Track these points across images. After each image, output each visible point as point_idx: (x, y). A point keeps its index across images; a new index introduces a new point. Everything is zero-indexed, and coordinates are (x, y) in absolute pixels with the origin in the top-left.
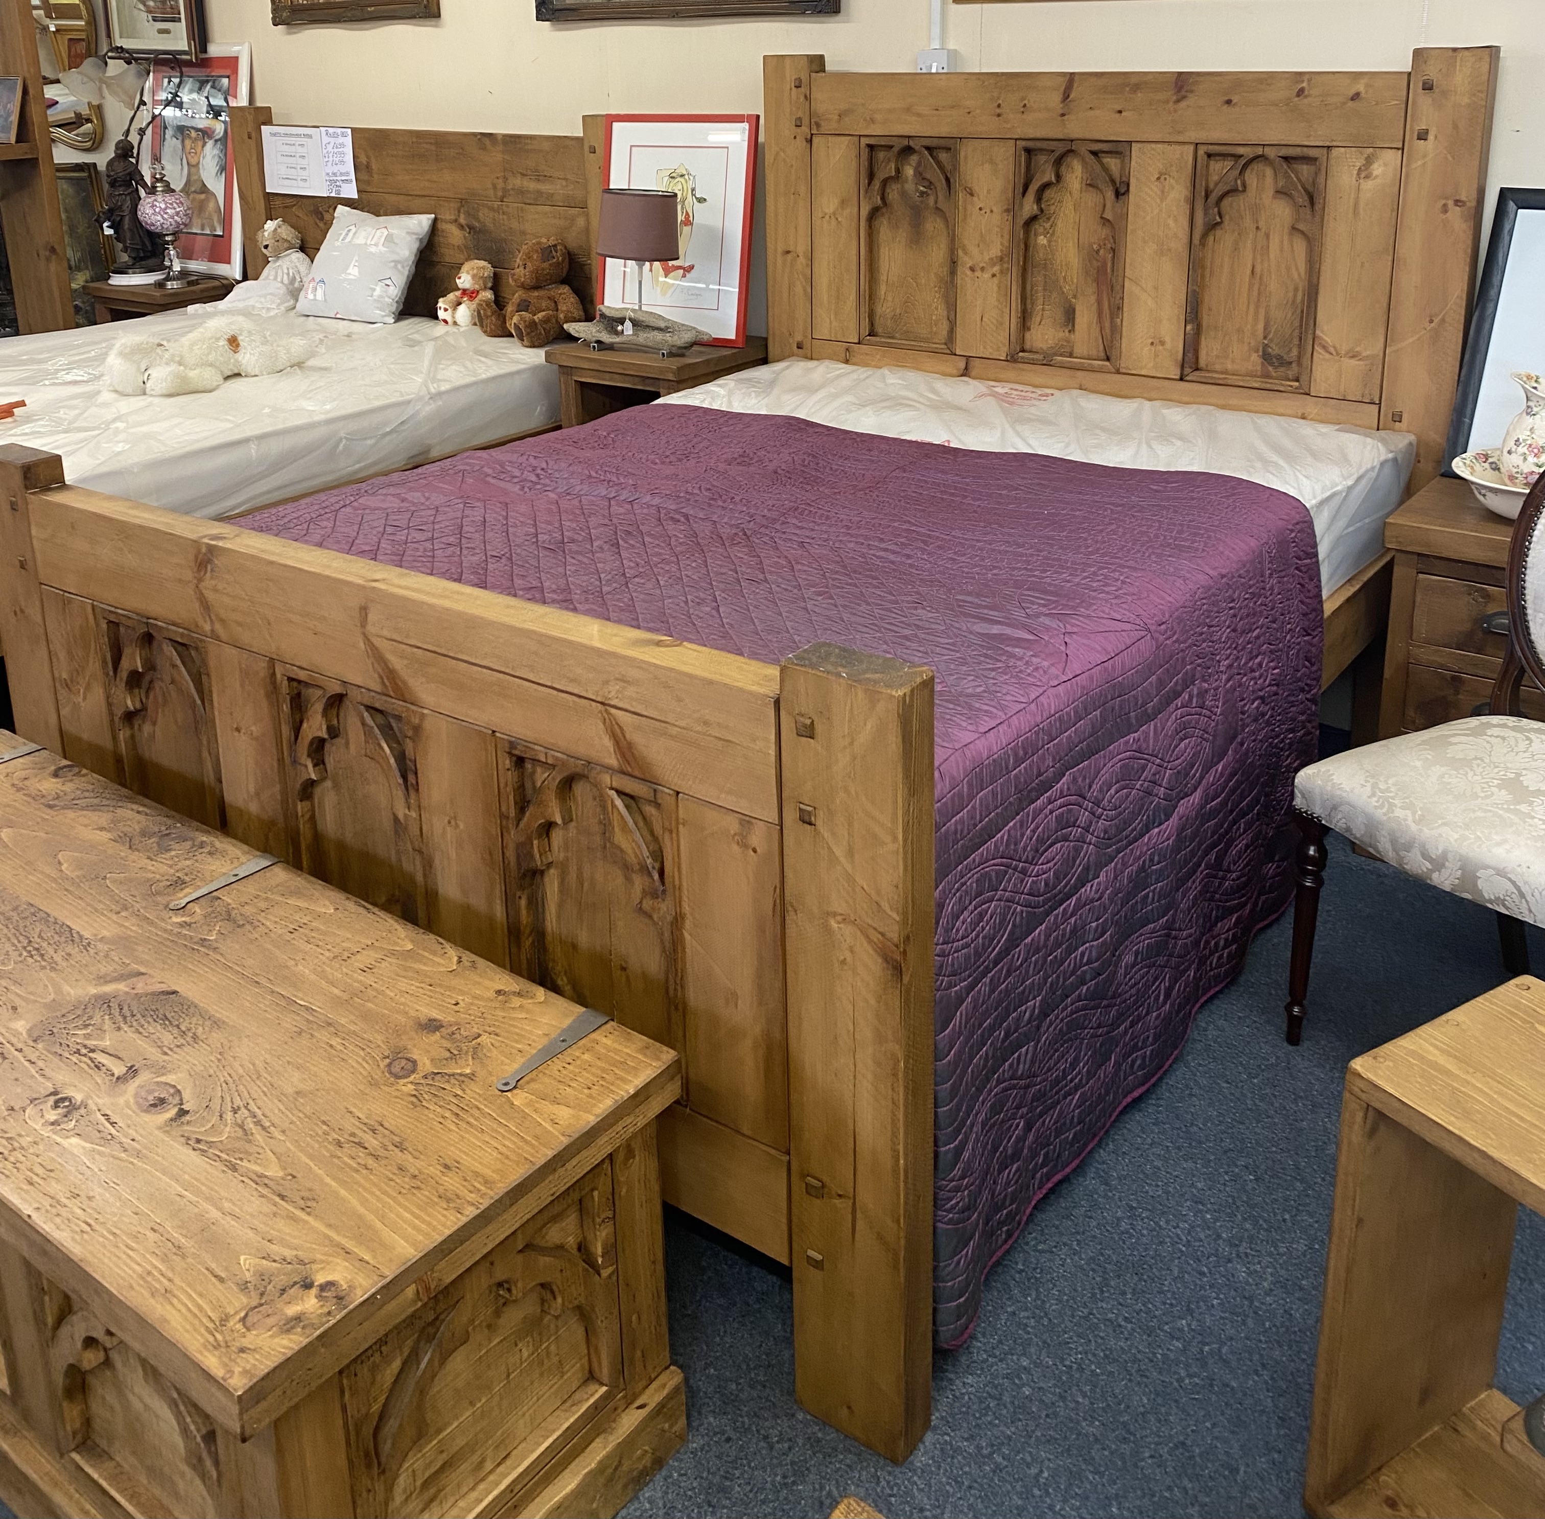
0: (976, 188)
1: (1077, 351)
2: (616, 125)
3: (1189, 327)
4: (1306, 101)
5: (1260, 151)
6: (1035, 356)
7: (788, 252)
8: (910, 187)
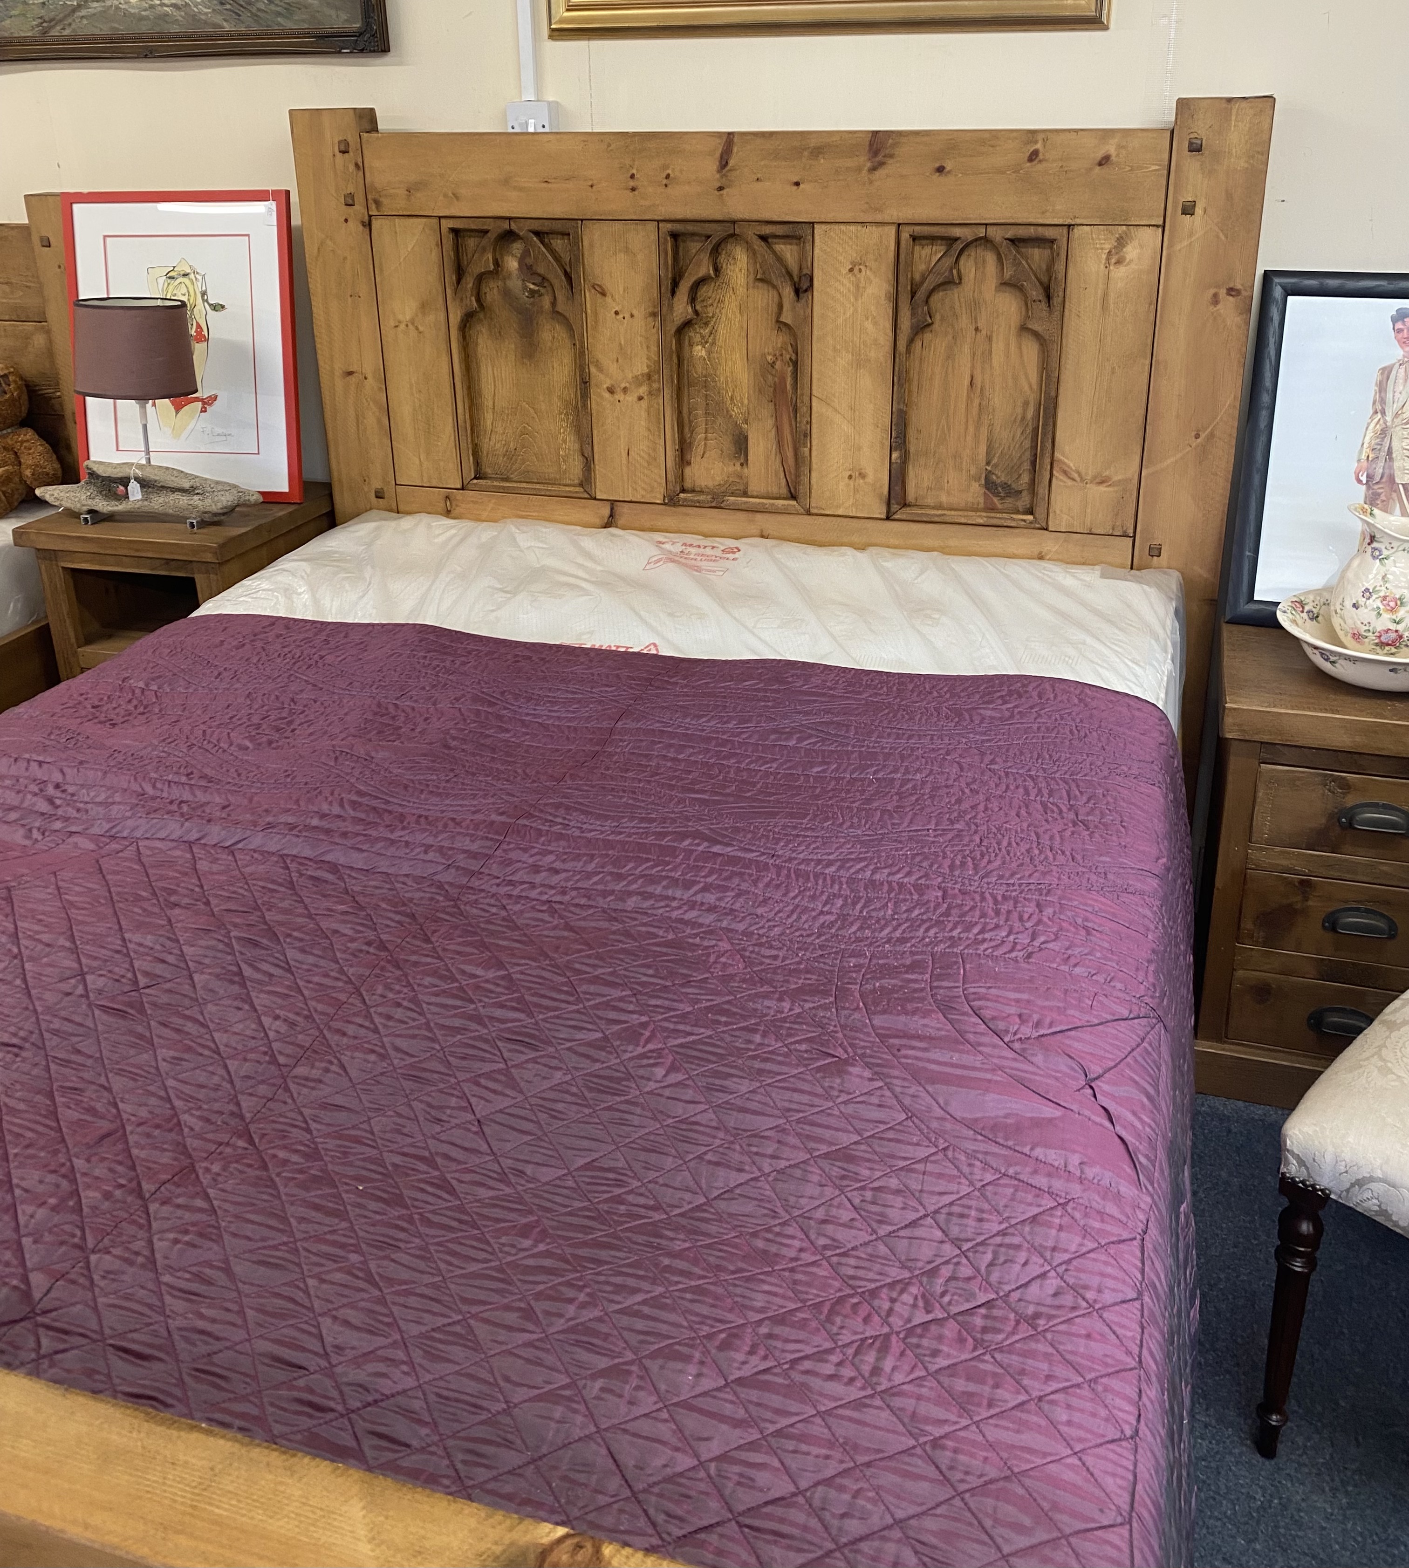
0: (608, 285)
1: (753, 488)
2: (76, 207)
3: (895, 455)
4: (1040, 167)
5: (981, 232)
6: (702, 498)
7: (350, 373)
8: (515, 284)
